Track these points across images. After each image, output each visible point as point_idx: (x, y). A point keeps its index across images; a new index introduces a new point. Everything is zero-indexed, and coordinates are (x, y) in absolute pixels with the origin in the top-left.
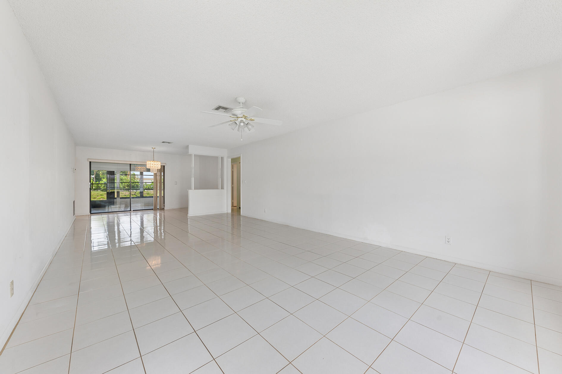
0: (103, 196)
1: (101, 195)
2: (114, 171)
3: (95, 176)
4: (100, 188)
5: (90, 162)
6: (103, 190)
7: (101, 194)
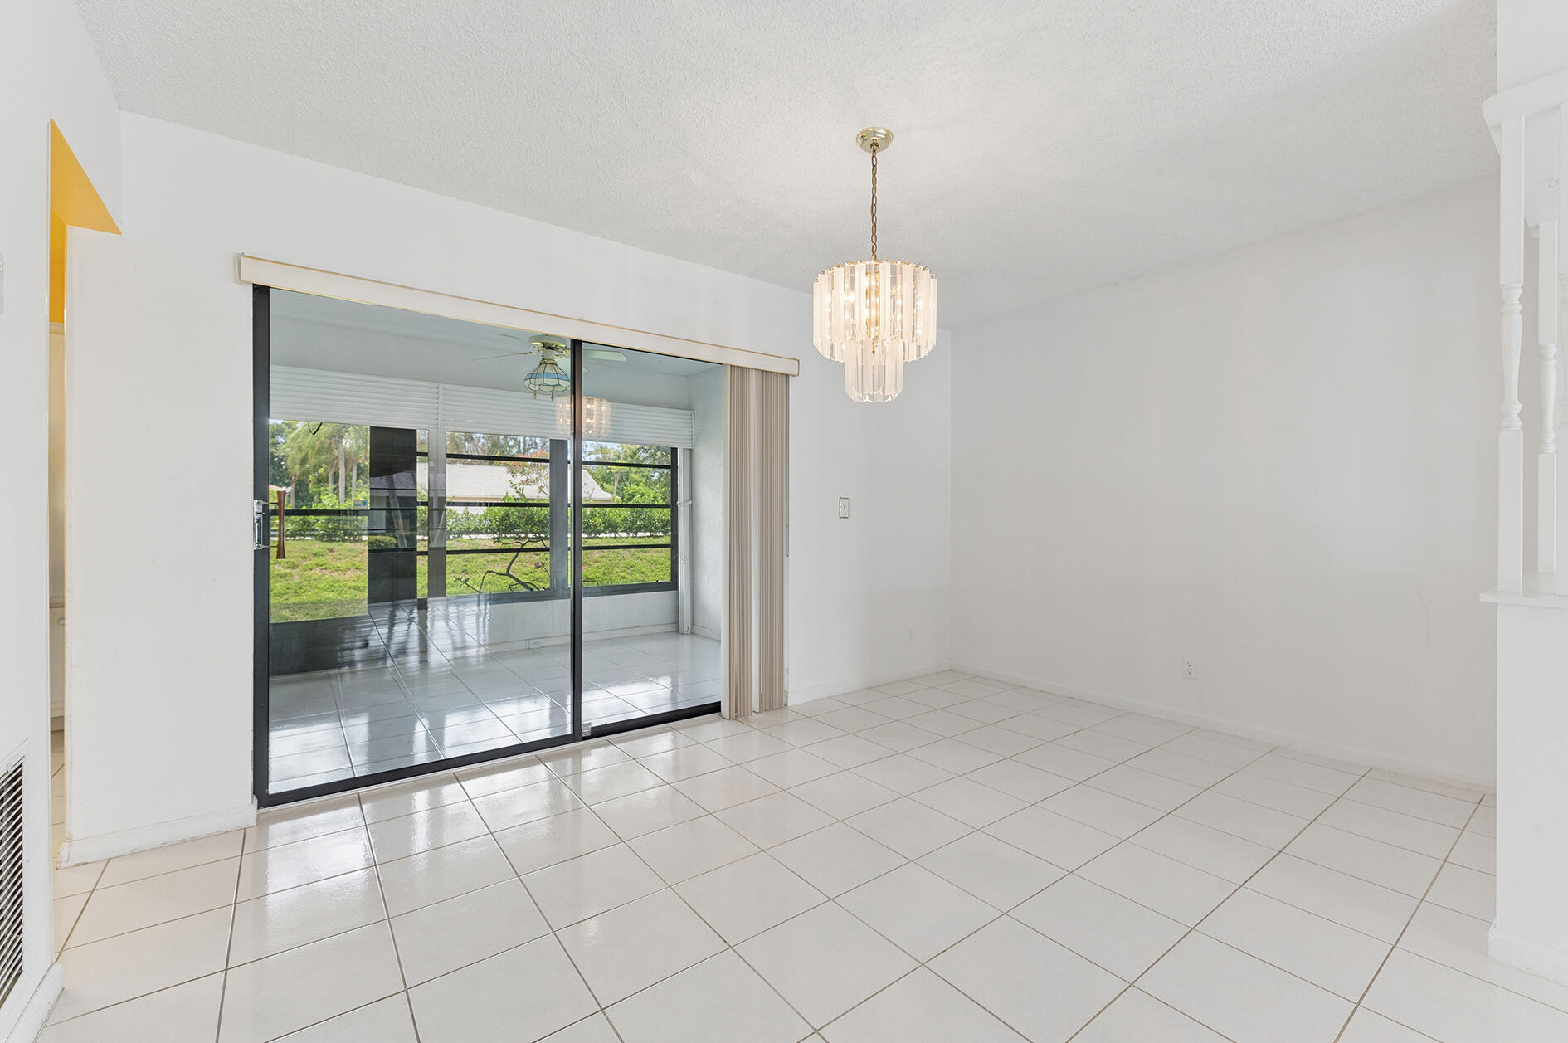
0: (323, 559)
1: (315, 555)
2: (415, 431)
3: (296, 489)
4: (313, 530)
5: (261, 293)
6: (323, 535)
7: (316, 551)
